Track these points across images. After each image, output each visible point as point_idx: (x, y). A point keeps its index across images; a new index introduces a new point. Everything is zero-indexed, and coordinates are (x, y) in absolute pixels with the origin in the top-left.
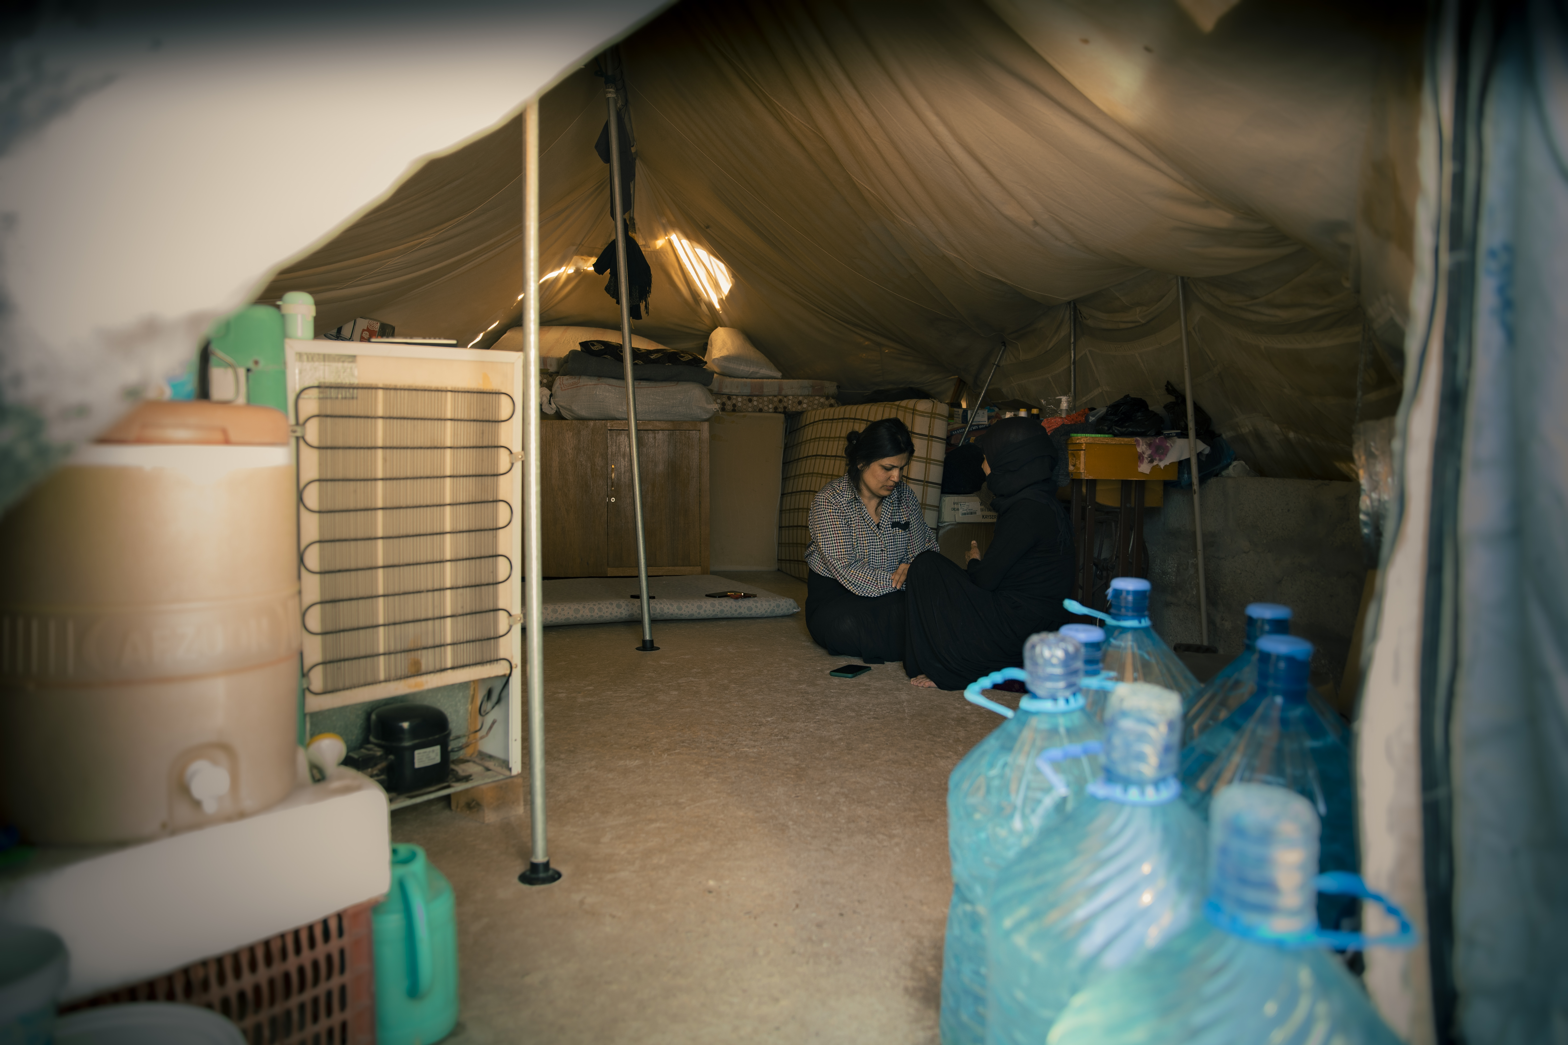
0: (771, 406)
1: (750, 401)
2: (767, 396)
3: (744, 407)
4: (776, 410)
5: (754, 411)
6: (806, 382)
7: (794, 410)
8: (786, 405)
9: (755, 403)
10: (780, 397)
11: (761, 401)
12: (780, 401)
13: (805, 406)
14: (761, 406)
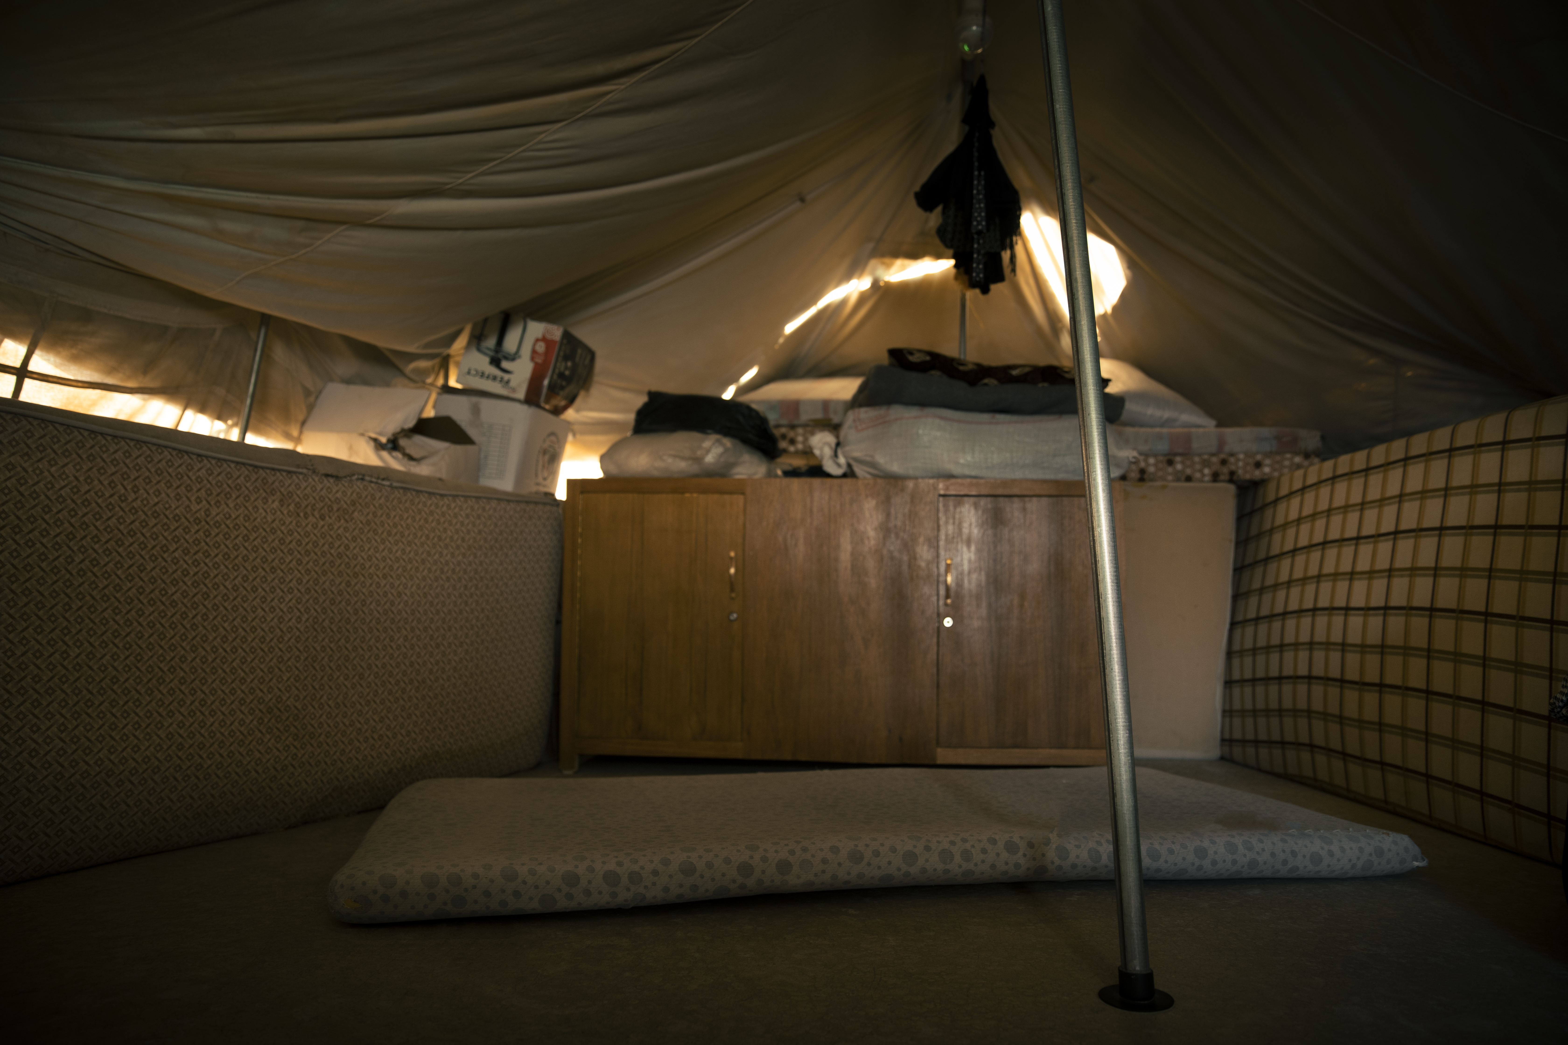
0: (1206, 471)
1: (1170, 463)
2: (1200, 455)
3: (1160, 473)
4: (1215, 477)
5: (1178, 480)
6: (1265, 432)
7: (1248, 477)
8: (1233, 468)
9: (1179, 467)
10: (1222, 456)
11: (1188, 463)
12: (1224, 462)
13: (1267, 470)
14: (1188, 471)
